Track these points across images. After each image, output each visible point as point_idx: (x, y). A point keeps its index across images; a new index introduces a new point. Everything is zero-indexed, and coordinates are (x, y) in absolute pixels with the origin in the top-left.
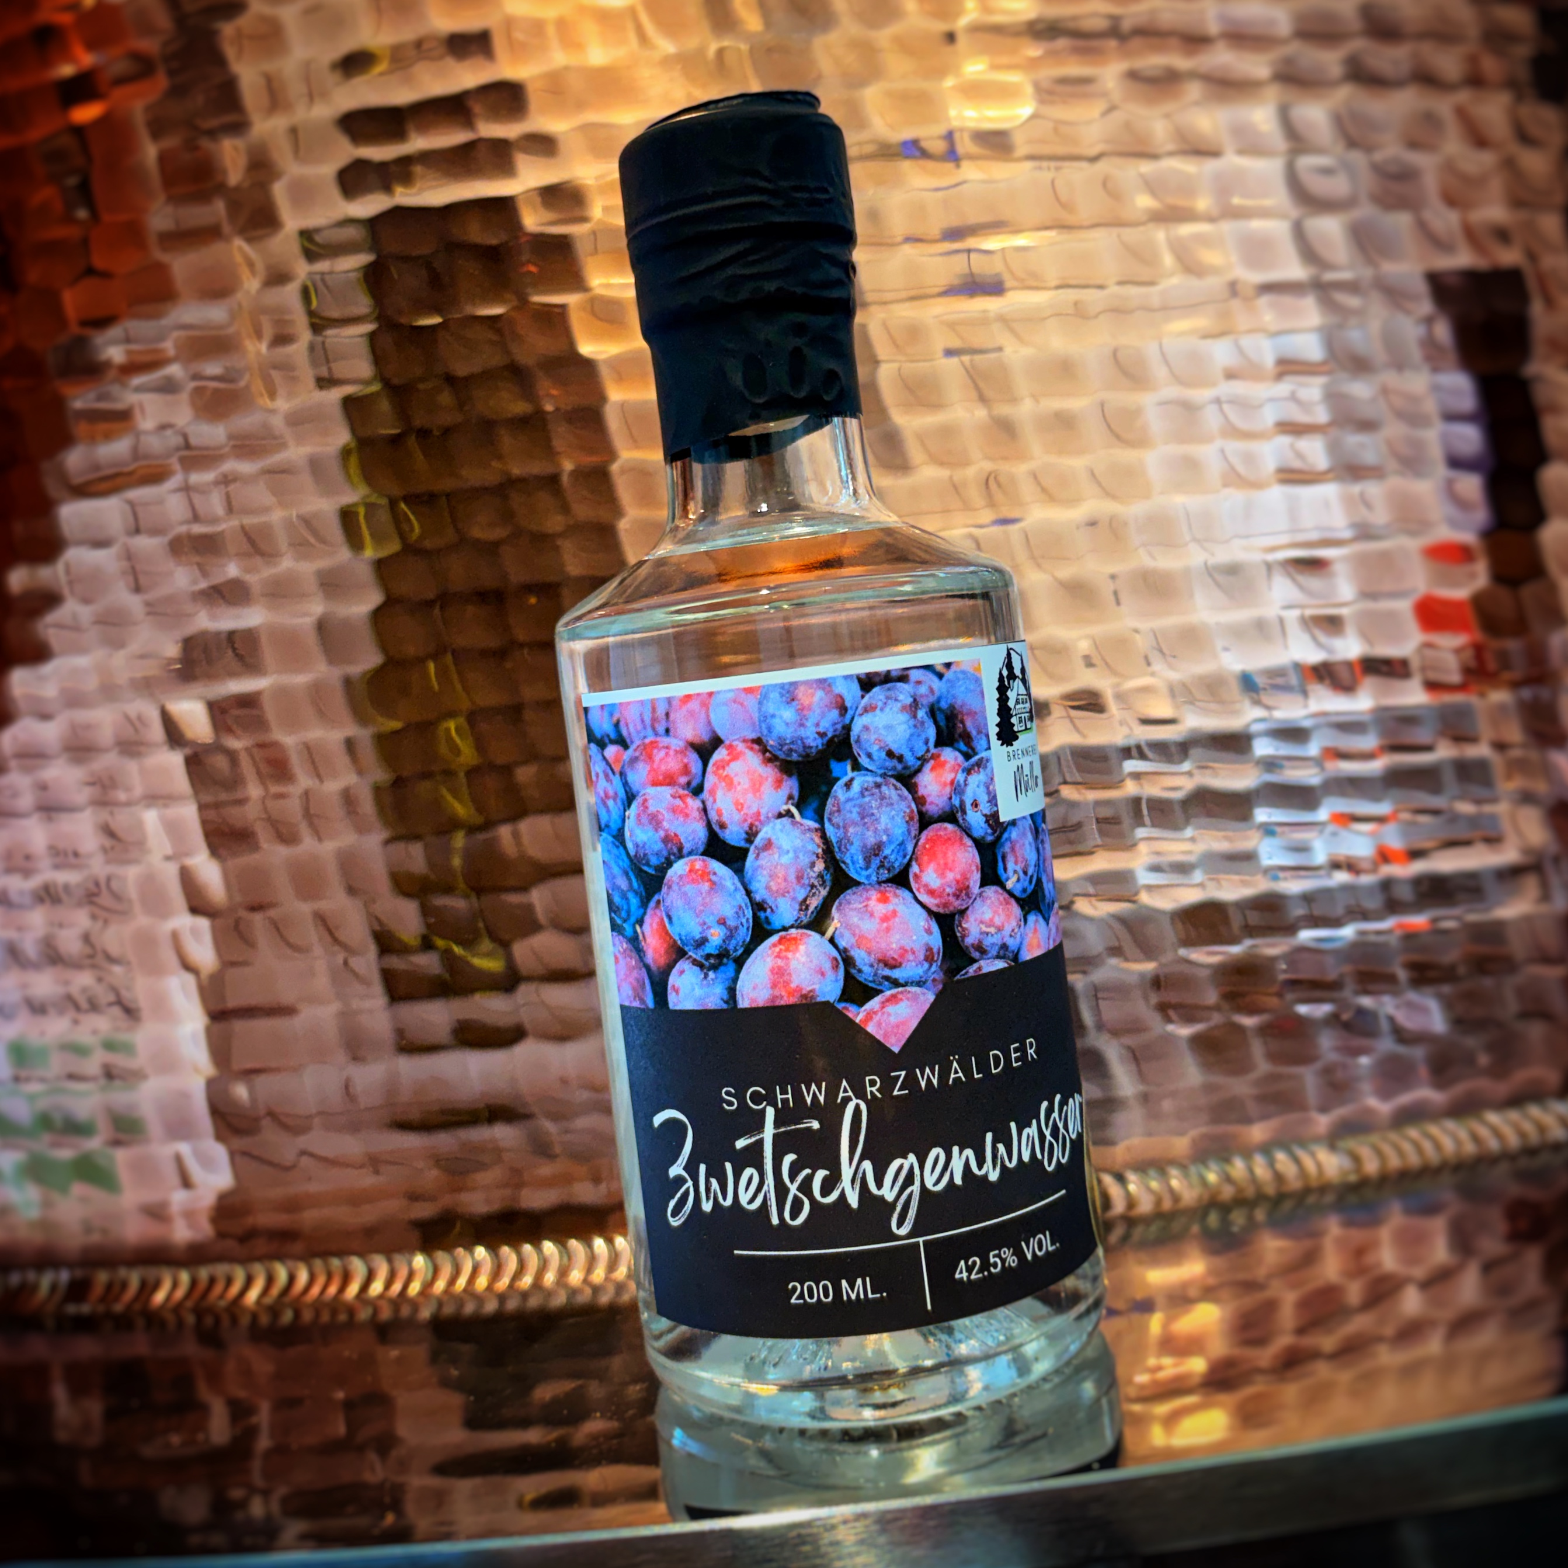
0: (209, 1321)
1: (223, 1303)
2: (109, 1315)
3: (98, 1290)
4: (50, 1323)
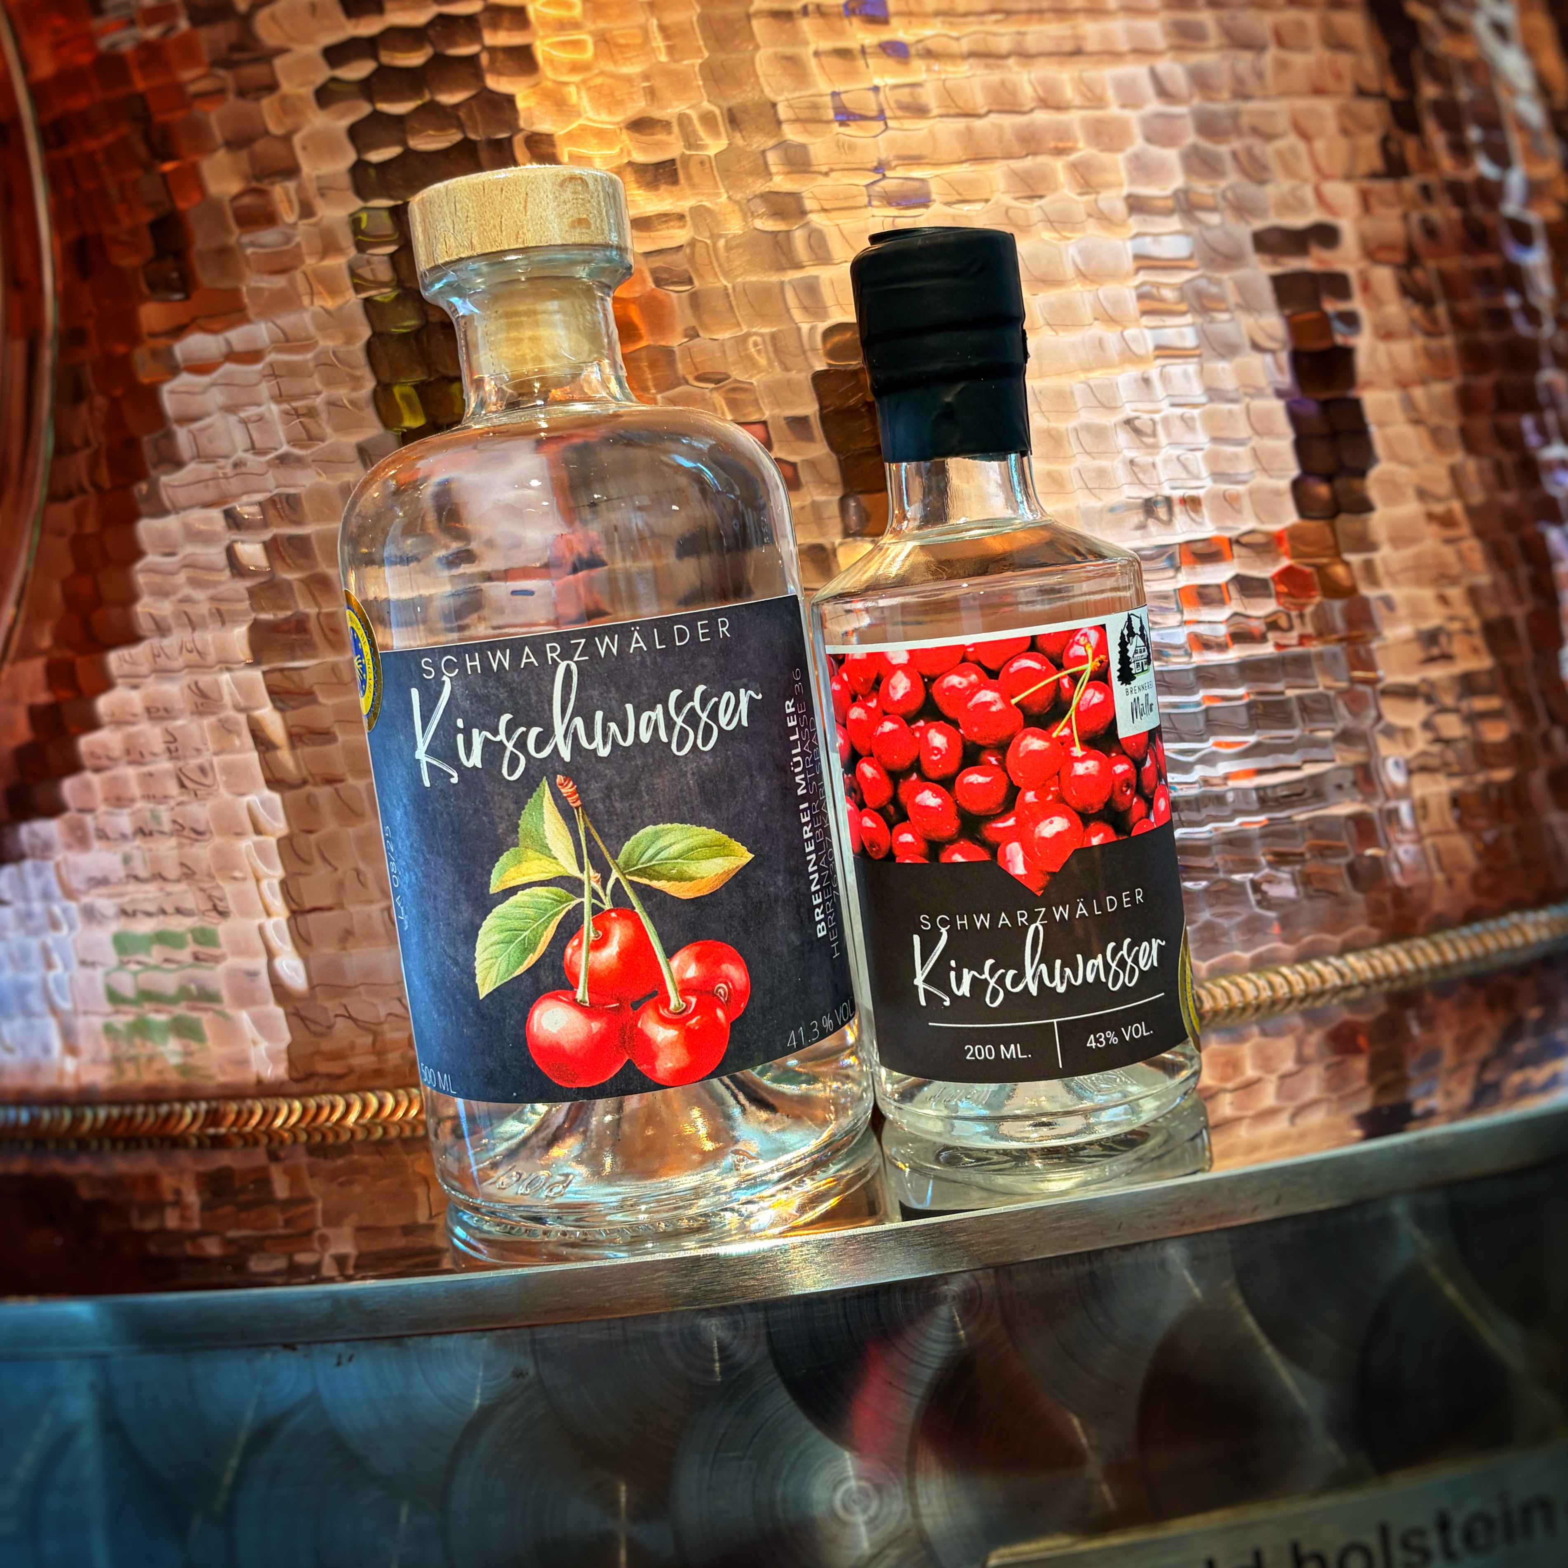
0: (318, 1138)
1: (329, 1124)
2: (240, 1135)
3: (232, 1117)
4: (194, 1142)
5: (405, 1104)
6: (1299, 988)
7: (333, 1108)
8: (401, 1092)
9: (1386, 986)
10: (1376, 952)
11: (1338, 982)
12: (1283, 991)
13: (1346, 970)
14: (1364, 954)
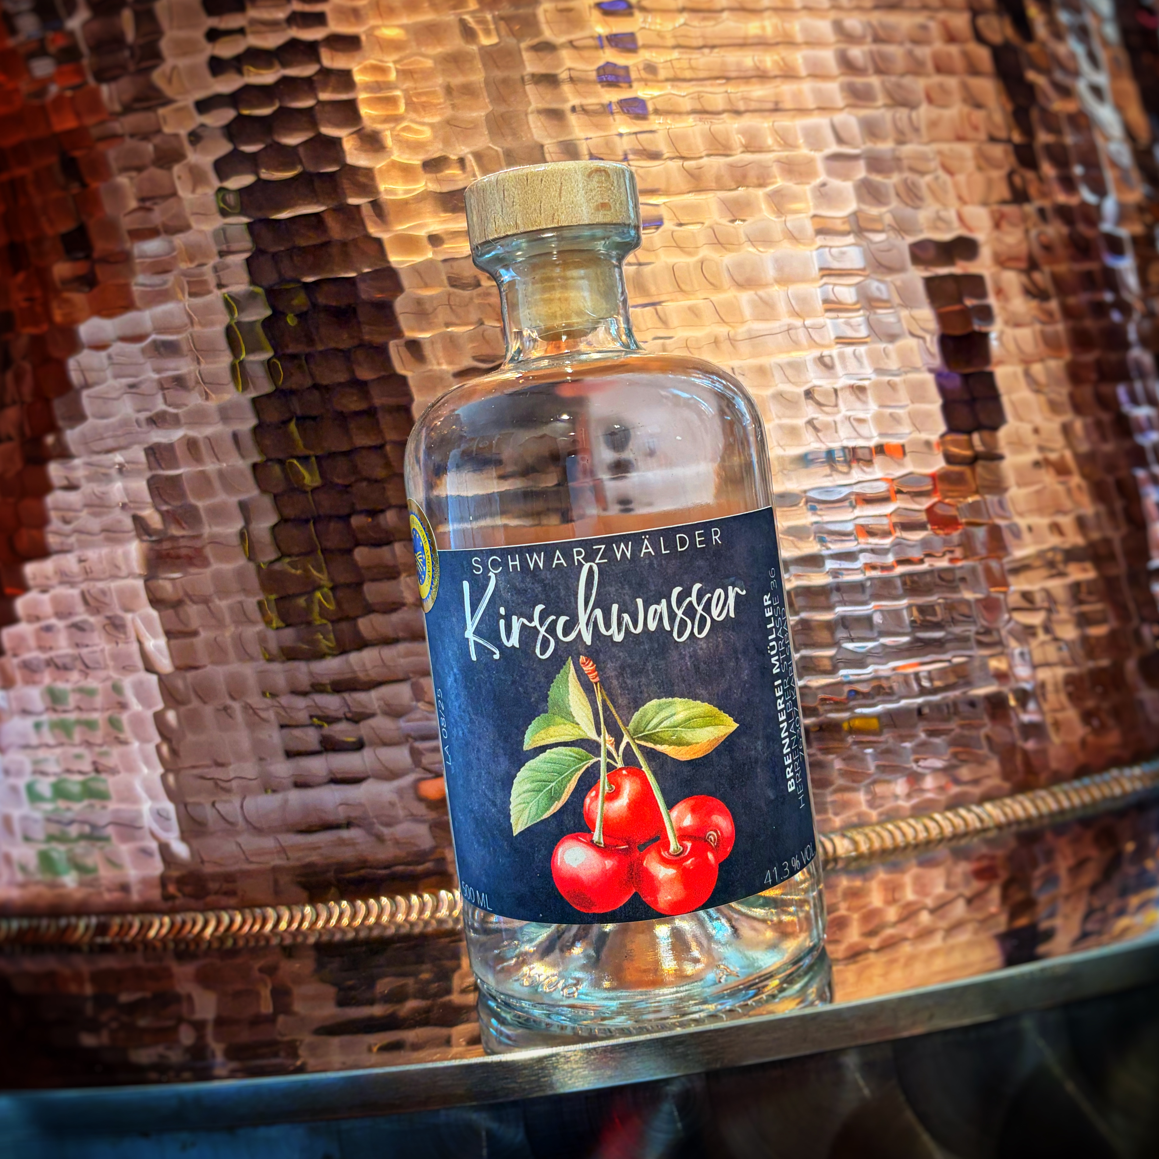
0: (182, 946)
2: (122, 943)
3: (115, 929)
4: (85, 948)
5: (249, 922)
6: (948, 830)
7: (194, 924)
8: (247, 911)
9: (1014, 828)
10: (1008, 801)
11: (978, 825)
12: (935, 832)
13: (984, 816)
14: (998, 803)
